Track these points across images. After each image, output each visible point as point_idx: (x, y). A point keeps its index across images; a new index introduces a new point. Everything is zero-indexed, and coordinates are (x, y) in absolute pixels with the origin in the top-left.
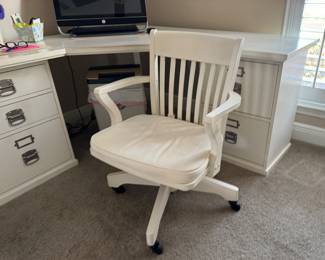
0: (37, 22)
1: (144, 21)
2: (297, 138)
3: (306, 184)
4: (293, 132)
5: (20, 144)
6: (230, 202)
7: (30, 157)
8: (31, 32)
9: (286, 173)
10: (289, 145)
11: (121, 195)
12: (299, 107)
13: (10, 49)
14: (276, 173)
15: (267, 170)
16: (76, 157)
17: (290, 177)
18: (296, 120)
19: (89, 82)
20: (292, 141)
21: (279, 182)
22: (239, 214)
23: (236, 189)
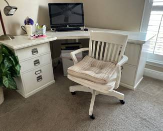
0: (44, 26)
1: (83, 26)
2: (146, 75)
3: (151, 94)
4: (144, 72)
5: (37, 73)
6: (120, 100)
7: (39, 78)
8: (42, 30)
9: (142, 89)
10: (143, 77)
11: (74, 95)
12: (147, 62)
13: (37, 37)
14: (138, 89)
15: (135, 88)
16: (55, 79)
17: (144, 91)
18: (146, 67)
19: (62, 49)
20: (144, 76)
21: (140, 93)
22: (124, 105)
23: (123, 95)
